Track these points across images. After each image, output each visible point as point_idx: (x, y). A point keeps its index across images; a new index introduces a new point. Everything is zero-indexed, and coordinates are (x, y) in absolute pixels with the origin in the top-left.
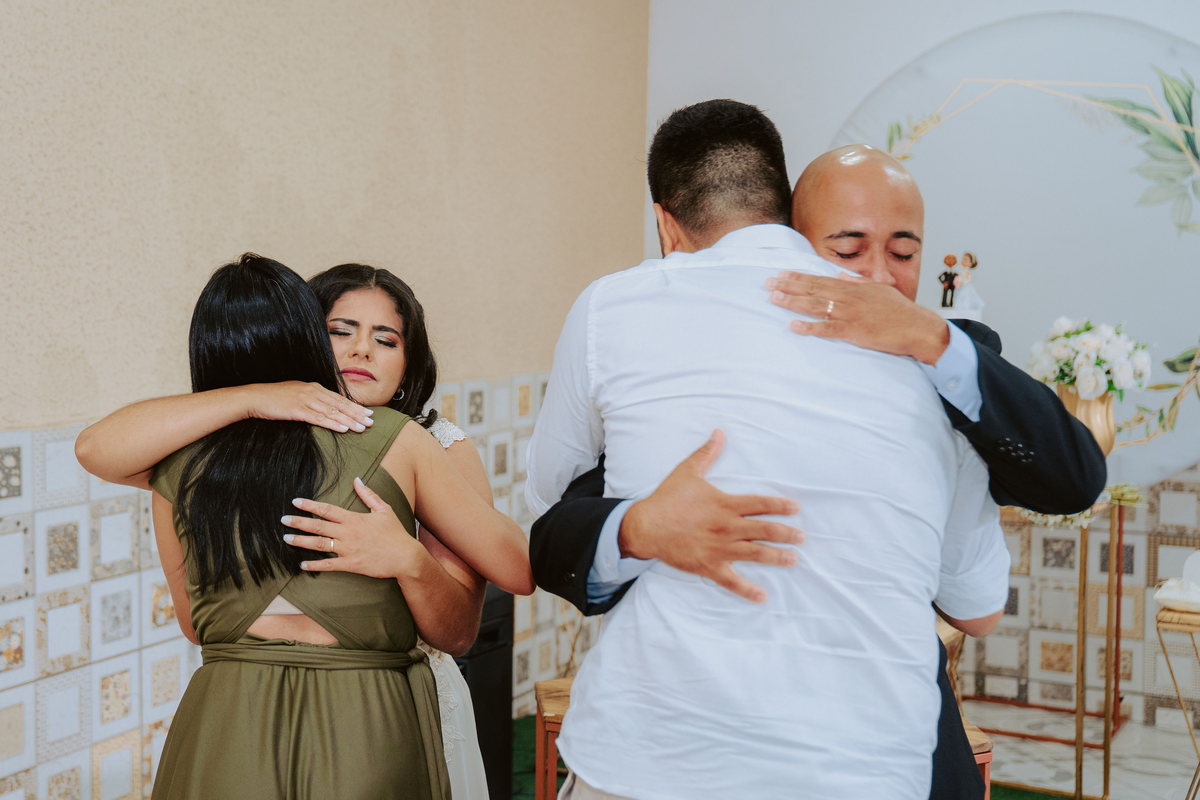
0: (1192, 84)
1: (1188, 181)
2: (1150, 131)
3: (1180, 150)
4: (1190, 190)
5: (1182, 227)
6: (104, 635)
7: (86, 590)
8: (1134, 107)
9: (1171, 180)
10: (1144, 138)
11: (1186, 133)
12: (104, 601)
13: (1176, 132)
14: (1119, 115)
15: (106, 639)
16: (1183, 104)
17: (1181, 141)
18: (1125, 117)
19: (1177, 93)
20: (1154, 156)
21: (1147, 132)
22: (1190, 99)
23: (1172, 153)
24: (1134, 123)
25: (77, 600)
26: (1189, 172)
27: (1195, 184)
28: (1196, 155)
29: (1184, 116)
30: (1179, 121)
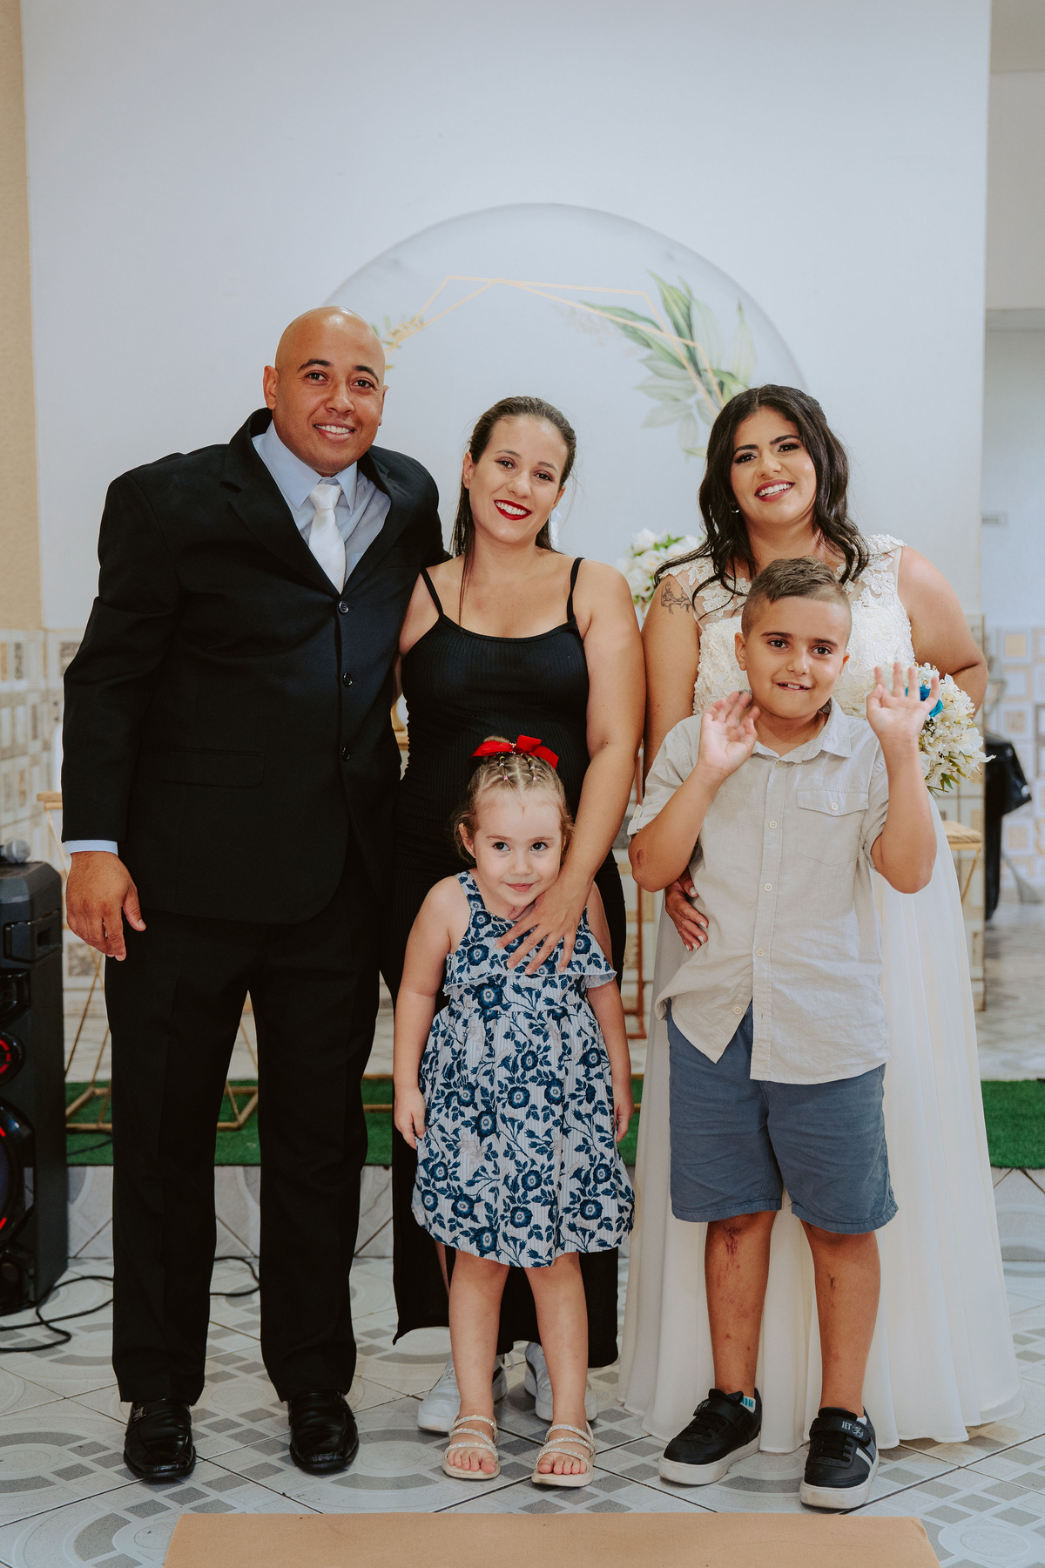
0: (690, 293)
1: (691, 401)
2: (652, 344)
3: (683, 367)
4: (695, 411)
5: (689, 450)
8: (634, 316)
9: (677, 400)
10: (647, 352)
11: (688, 347)
13: (677, 346)
14: (617, 324)
16: (683, 315)
17: (683, 355)
18: (624, 327)
19: (675, 302)
20: (658, 373)
21: (649, 346)
22: (688, 309)
23: (674, 370)
24: (634, 334)
26: (693, 391)
27: (699, 404)
28: (699, 373)
29: (685, 328)
30: (679, 333)
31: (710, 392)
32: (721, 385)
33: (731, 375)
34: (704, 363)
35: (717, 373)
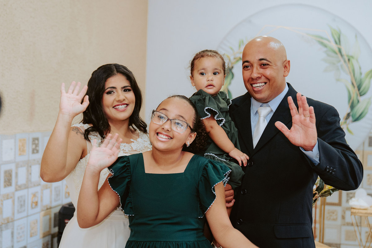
0: (340, 31)
1: (339, 64)
2: (327, 46)
3: (336, 53)
4: (340, 68)
5: (338, 80)
6: (18, 211)
7: (13, 194)
8: (322, 38)
9: (334, 64)
10: (325, 49)
11: (338, 48)
12: (18, 198)
13: (335, 47)
14: (317, 41)
15: (19, 212)
16: (337, 37)
17: (337, 50)
18: (319, 42)
19: (335, 34)
20: (329, 55)
21: (325, 46)
22: (339, 35)
23: (334, 55)
24: (322, 43)
25: (11, 197)
26: (339, 61)
27: (342, 66)
28: (342, 55)
29: (338, 42)
30: (336, 43)
31: (345, 61)
32: (349, 60)
33: (352, 57)
34: (344, 52)
35: (348, 56)
